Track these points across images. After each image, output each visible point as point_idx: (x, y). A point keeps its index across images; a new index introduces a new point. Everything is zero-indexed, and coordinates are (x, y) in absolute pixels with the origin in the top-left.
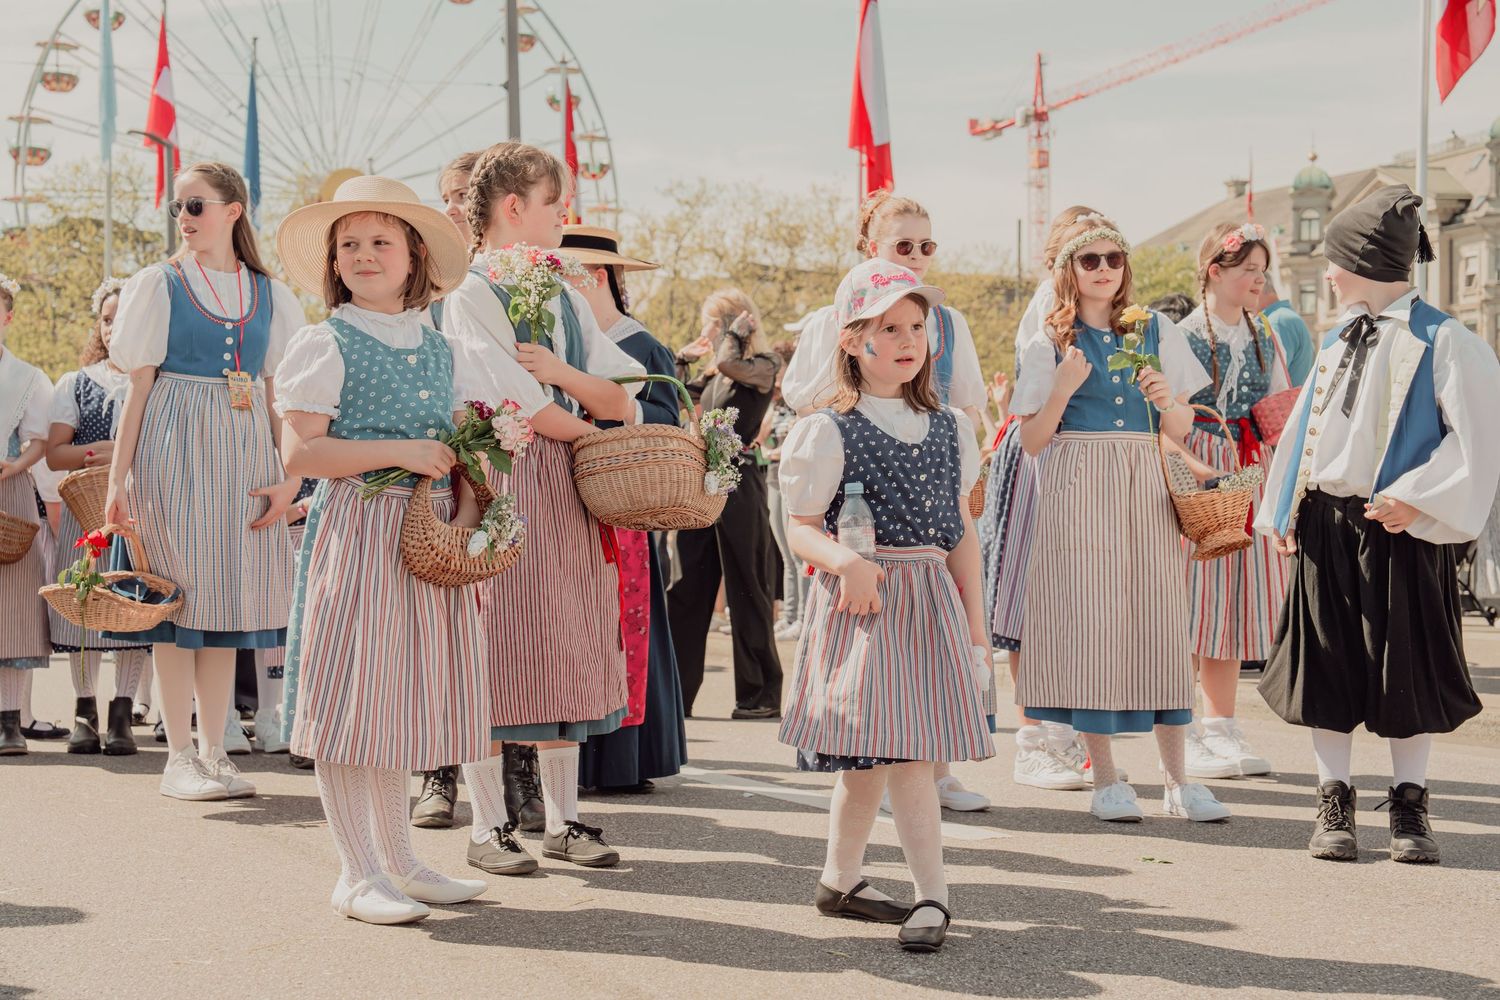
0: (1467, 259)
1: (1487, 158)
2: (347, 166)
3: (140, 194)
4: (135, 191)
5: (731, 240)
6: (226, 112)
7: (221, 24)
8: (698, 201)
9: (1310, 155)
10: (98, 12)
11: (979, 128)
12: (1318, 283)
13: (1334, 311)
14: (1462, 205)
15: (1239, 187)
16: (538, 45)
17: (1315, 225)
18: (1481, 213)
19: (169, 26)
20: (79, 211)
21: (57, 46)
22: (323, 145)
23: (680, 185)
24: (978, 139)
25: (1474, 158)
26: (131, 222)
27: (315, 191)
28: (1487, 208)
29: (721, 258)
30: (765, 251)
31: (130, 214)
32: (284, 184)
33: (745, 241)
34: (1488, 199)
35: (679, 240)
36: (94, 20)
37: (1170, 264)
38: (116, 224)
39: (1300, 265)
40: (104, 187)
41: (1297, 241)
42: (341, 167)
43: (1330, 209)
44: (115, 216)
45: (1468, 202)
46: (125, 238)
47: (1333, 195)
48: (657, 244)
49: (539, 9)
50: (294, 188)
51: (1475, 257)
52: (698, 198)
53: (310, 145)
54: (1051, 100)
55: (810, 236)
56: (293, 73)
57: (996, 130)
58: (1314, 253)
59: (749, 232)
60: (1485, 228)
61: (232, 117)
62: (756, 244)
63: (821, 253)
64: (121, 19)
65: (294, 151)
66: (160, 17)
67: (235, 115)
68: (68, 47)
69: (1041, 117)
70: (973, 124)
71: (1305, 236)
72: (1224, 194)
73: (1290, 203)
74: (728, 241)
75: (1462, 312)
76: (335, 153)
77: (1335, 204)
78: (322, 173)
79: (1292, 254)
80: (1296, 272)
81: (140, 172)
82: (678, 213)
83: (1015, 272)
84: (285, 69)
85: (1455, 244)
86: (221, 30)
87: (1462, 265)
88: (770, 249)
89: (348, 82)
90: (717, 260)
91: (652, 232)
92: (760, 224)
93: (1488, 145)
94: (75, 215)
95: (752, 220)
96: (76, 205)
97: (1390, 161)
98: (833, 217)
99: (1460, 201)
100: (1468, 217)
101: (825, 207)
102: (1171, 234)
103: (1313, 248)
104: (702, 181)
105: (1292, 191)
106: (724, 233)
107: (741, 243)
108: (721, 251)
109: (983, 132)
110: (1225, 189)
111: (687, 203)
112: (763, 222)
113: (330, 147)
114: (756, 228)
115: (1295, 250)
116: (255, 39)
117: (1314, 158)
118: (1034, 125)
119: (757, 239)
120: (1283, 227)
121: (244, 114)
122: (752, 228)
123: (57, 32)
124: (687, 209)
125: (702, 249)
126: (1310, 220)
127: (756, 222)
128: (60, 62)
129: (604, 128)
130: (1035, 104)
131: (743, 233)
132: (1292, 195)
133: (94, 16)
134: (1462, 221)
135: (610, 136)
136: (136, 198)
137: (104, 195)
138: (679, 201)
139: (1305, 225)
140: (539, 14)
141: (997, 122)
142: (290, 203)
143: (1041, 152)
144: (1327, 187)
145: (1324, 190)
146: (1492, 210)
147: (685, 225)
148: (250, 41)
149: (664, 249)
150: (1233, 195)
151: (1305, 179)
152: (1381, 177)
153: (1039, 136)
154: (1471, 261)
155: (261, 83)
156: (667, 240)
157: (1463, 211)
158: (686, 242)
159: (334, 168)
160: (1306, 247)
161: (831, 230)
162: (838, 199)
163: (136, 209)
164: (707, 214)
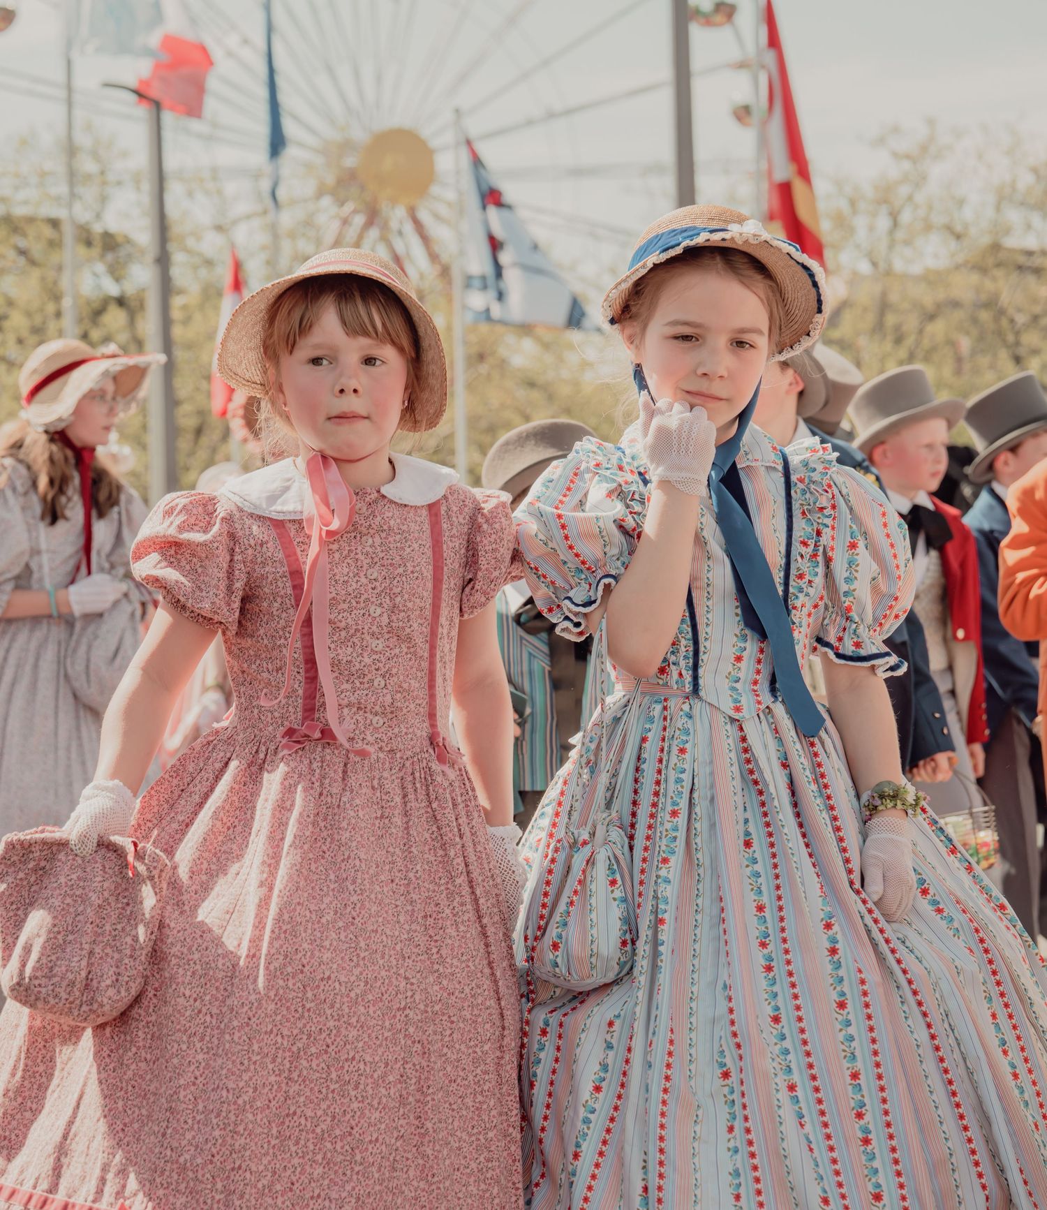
4: (102, 173)
8: (925, 151)
20: (26, 202)
23: (896, 130)
26: (98, 216)
27: (350, 162)
29: (958, 237)
30: (1029, 227)
33: (998, 209)
35: (894, 217)
38: (78, 224)
40: (61, 169)
42: (386, 126)
44: (77, 213)
46: (89, 243)
48: (861, 223)
50: (320, 160)
52: (924, 149)
59: (1004, 196)
62: (1013, 215)
74: (968, 213)
91: (853, 203)
92: (1021, 186)
94: (19, 211)
95: (1008, 178)
96: (22, 195)
104: (931, 122)
106: (962, 201)
107: (990, 214)
108: (958, 228)
111: (907, 156)
112: (1026, 180)
114: (1014, 189)
119: (1015, 207)
122: (1007, 190)
124: (907, 165)
125: (928, 228)
127: (1014, 182)
131: (994, 199)
136: (104, 183)
138: (894, 154)
142: (316, 181)
147: (904, 190)
149: (871, 229)
158: (906, 217)
163: (104, 199)
164: (937, 172)
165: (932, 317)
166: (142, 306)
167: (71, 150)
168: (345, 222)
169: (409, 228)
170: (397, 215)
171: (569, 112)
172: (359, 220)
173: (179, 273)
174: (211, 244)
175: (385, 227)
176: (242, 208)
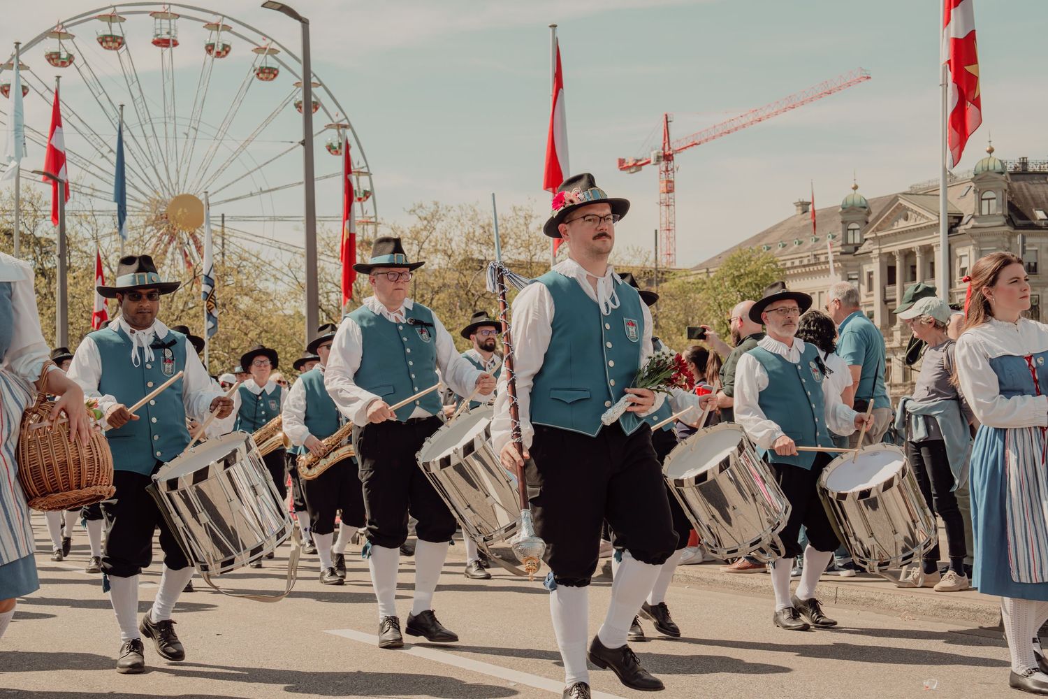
0: (961, 257)
1: (973, 189)
2: (185, 192)
3: (39, 213)
4: (36, 211)
5: (458, 245)
6: (101, 155)
7: (97, 95)
8: (433, 217)
9: (853, 186)
10: (9, 86)
11: (625, 165)
12: (860, 273)
13: (871, 293)
14: (956, 221)
15: (804, 207)
16: (320, 109)
17: (857, 234)
18: (969, 226)
19: (61, 97)
22: (169, 178)
23: (421, 206)
24: (624, 173)
25: (964, 188)
26: (32, 233)
27: (163, 209)
28: (973, 222)
29: (450, 256)
30: (480, 251)
31: (32, 228)
32: (141, 206)
33: (467, 245)
34: (973, 217)
35: (420, 245)
36: (6, 91)
37: (759, 259)
38: (22, 234)
39: (847, 261)
40: (13, 208)
41: (845, 244)
42: (181, 193)
43: (867, 223)
44: (22, 228)
45: (960, 218)
46: (28, 244)
47: (869, 213)
49: (321, 84)
50: (148, 208)
51: (966, 256)
52: (433, 215)
53: (159, 178)
54: (675, 146)
55: (511, 242)
56: (148, 128)
57: (638, 166)
58: (857, 253)
59: (470, 238)
60: (972, 236)
61: (104, 159)
62: (474, 247)
63: (520, 254)
64: (26, 91)
65: (148, 183)
66: (54, 91)
67: (106, 157)
69: (668, 158)
70: (622, 162)
71: (850, 241)
72: (794, 211)
73: (839, 218)
74: (454, 245)
75: (958, 293)
76: (177, 183)
77: (870, 219)
78: (168, 198)
79: (842, 253)
80: (845, 266)
81: (40, 197)
82: (420, 225)
83: (654, 266)
84: (141, 125)
85: (952, 247)
86: (96, 98)
87: (958, 261)
88: (484, 251)
89: (187, 134)
90: (447, 258)
92: (477, 234)
93: (972, 180)
95: (471, 230)
97: (907, 189)
98: (528, 228)
99: (955, 217)
100: (961, 229)
101: (522, 221)
102: (759, 238)
103: (856, 249)
104: (436, 204)
105: (841, 210)
106: (451, 240)
107: (463, 246)
108: (449, 252)
109: (629, 168)
110: (795, 207)
111: (425, 219)
112: (479, 232)
113: (174, 181)
114: (474, 236)
115: (844, 251)
116: (122, 106)
117: (856, 188)
118: (663, 164)
119: (475, 243)
120: (834, 234)
121: (114, 158)
122: (471, 235)
124: (425, 222)
125: (436, 251)
126: (854, 230)
127: (474, 233)
129: (367, 166)
130: (664, 149)
131: (465, 240)
132: (841, 213)
133: (6, 88)
134: (957, 231)
135: (371, 172)
136: (36, 216)
137: (14, 213)
138: (420, 217)
139: (850, 233)
140: (321, 87)
141: (638, 161)
142: (145, 218)
143: (669, 181)
144: (865, 208)
145: (862, 209)
146: (976, 224)
147: (425, 233)
148: (118, 108)
150: (800, 212)
151: (850, 202)
152: (901, 201)
153: (667, 170)
154: (963, 259)
155: (126, 135)
156: (412, 244)
157: (957, 225)
158: (426, 245)
159: (177, 194)
160: (851, 249)
161: (525, 237)
162: (531, 216)
163: (36, 225)
164: (439, 226)
165: (437, 293)
166: (54, 274)
167: (18, 200)
168: (160, 239)
169: (191, 242)
170: (185, 236)
171: (269, 191)
172: (166, 238)
173: (74, 259)
174: (91, 247)
175: (180, 241)
176: (107, 230)
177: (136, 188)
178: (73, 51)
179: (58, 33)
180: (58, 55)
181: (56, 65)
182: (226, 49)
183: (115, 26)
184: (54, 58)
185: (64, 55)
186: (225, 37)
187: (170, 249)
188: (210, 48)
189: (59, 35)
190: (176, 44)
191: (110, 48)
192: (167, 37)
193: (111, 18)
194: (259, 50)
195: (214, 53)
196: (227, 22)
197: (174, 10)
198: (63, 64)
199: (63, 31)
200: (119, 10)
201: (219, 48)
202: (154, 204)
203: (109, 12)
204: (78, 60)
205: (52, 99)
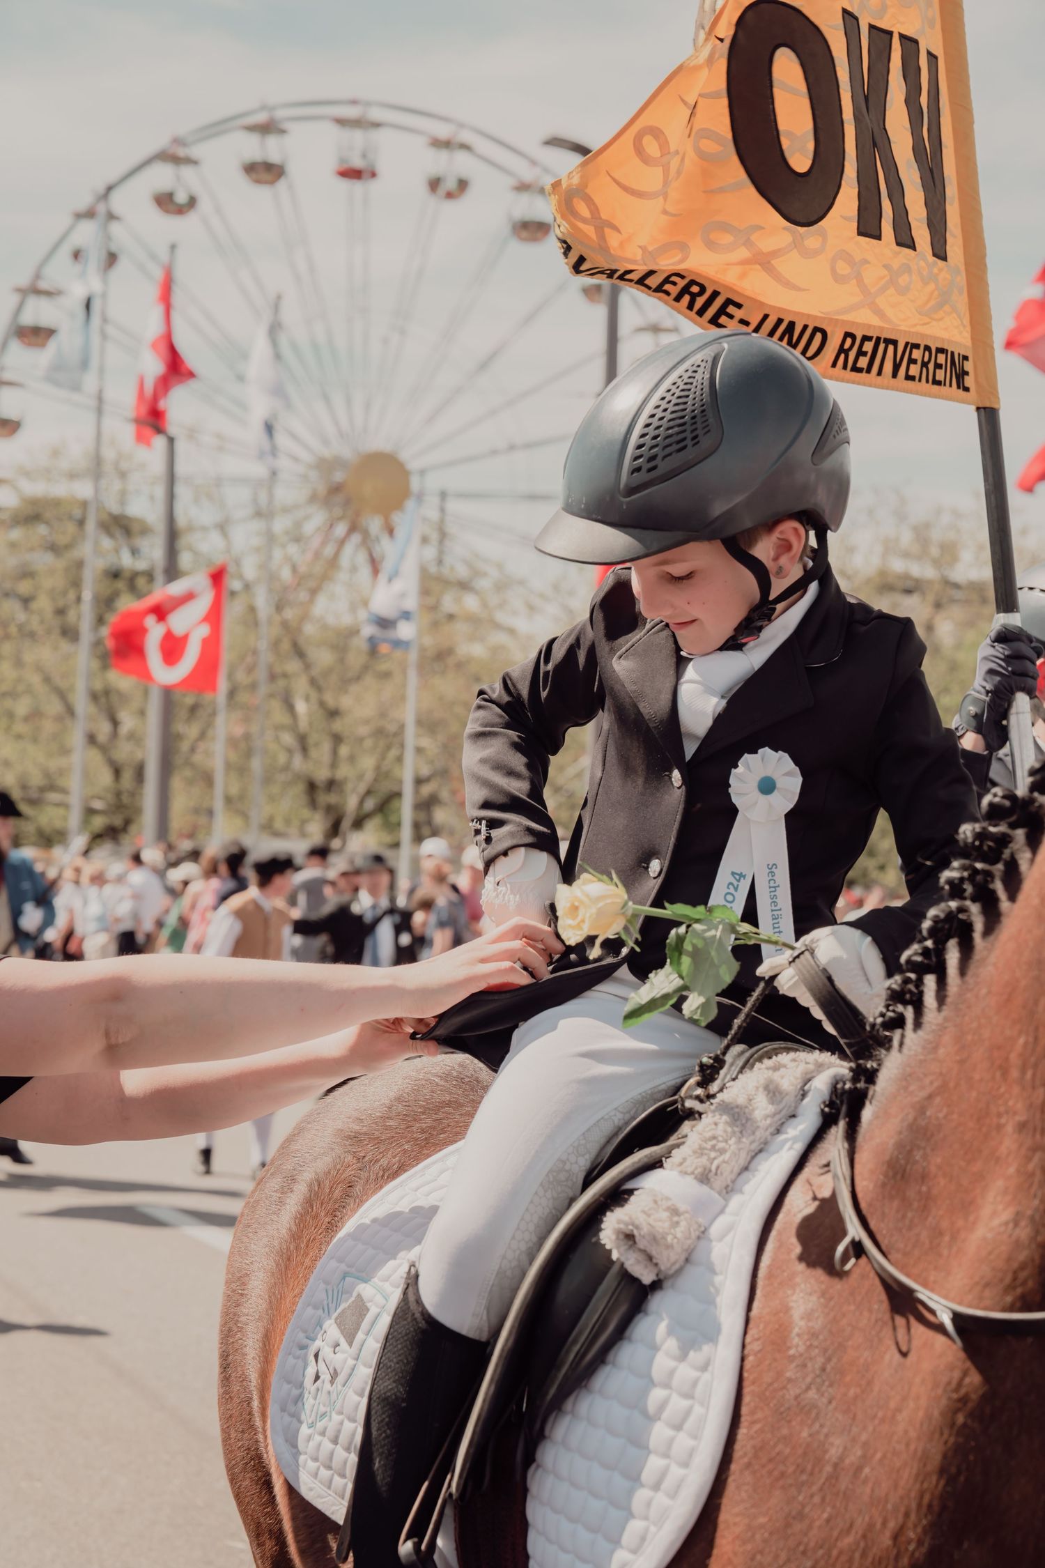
2: (378, 448)
21: (37, 292)
22: (352, 420)
27: (339, 476)
36: (81, 261)
42: (371, 449)
50: (314, 474)
53: (335, 420)
55: (967, 556)
62: (897, 563)
64: (114, 262)
65: (315, 426)
68: (48, 294)
74: (859, 559)
76: (365, 430)
78: (346, 453)
89: (386, 340)
92: (903, 541)
95: (893, 534)
106: (855, 550)
107: (878, 561)
112: (907, 537)
113: (360, 423)
123: (38, 276)
128: (37, 312)
148: (272, 298)
159: (364, 450)
169: (386, 537)
170: (375, 525)
172: (343, 527)
175: (366, 535)
176: (240, 511)
177: (294, 436)
178: (198, 190)
179: (171, 157)
180: (170, 196)
181: (167, 211)
182: (463, 185)
183: (272, 141)
184: (165, 202)
185: (181, 198)
186: (461, 164)
187: (348, 549)
188: (434, 184)
189: (176, 160)
190: (373, 175)
191: (258, 181)
192: (357, 163)
193: (267, 128)
194: (523, 187)
195: (442, 190)
196: (466, 137)
197: (376, 114)
198: (180, 210)
199: (181, 152)
200: (280, 114)
201: (450, 184)
202: (325, 466)
203: (261, 118)
204: (204, 204)
205: (159, 274)
